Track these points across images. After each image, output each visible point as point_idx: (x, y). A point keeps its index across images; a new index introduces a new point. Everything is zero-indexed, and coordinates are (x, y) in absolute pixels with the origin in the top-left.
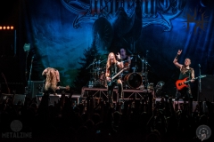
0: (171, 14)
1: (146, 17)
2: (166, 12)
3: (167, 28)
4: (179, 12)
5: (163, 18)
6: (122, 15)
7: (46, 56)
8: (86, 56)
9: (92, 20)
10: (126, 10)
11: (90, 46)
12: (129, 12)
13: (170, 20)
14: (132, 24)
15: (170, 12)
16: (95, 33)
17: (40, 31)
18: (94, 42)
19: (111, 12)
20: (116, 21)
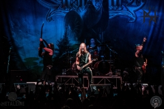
0: (135, 6)
1: (113, 9)
2: (130, 5)
3: (131, 19)
4: (142, 4)
5: (128, 10)
6: (91, 8)
7: (22, 47)
8: (59, 46)
9: (63, 13)
10: (94, 4)
11: (62, 37)
12: (97, 5)
13: (135, 11)
14: (100, 16)
15: (134, 4)
16: (66, 25)
17: (16, 25)
18: (66, 34)
19: (81, 6)
20: (86, 13)
